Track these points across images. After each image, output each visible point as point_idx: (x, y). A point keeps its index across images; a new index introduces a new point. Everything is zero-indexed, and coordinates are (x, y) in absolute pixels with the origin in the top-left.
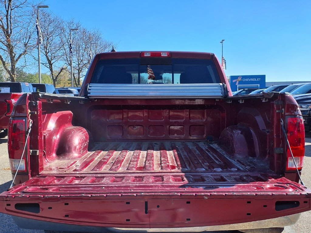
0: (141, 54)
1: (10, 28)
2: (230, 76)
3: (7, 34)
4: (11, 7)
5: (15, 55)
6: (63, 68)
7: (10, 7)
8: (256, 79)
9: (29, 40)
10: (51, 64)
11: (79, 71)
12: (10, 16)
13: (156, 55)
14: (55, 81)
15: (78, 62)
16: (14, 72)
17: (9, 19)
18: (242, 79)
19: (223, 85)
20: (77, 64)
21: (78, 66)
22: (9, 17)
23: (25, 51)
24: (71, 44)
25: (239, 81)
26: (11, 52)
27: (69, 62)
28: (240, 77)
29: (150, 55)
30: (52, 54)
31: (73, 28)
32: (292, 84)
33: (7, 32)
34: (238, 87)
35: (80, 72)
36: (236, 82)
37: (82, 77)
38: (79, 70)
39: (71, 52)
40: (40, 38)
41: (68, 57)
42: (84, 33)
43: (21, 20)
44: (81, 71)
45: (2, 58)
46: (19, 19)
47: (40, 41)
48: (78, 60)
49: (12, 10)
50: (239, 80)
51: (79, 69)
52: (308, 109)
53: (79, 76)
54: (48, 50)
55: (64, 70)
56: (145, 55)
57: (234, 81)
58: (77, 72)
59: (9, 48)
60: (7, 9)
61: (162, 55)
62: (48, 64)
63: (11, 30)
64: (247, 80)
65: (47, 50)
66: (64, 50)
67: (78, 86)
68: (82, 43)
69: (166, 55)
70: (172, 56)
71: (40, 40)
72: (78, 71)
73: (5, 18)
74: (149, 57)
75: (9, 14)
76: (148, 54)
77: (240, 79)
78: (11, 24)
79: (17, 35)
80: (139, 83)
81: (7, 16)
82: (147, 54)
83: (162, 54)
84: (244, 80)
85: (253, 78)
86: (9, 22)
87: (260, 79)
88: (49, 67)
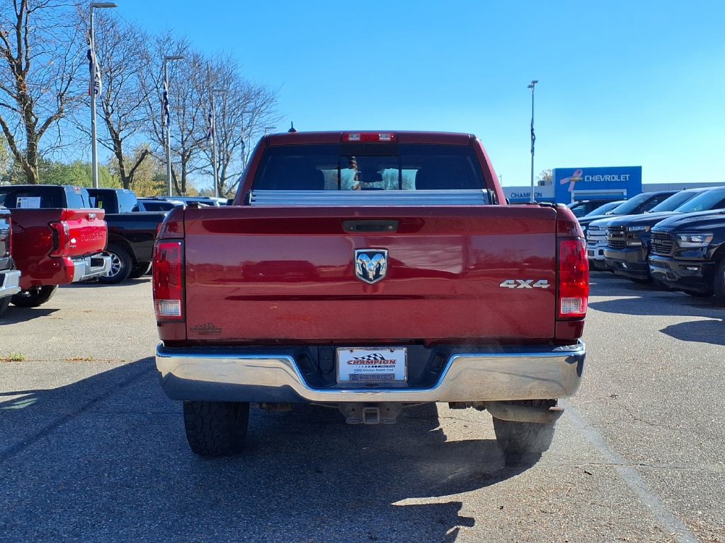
0: (343, 136)
1: (26, 56)
2: (553, 170)
3: (19, 70)
4: (28, 7)
5: (37, 120)
6: (146, 151)
7: (25, 7)
8: (619, 178)
9: (69, 83)
10: (117, 142)
11: (183, 159)
12: (26, 28)
13: (370, 139)
14: (128, 182)
15: (182, 136)
16: (33, 161)
17: (23, 35)
18: (583, 176)
19: (489, 193)
20: (181, 140)
21: (180, 145)
22: (24, 30)
23: (61, 111)
24: (165, 94)
25: (577, 182)
26: (28, 113)
27: (160, 136)
28: (579, 172)
29: (359, 139)
30: (120, 118)
31: (170, 54)
32: (685, 189)
33: (19, 66)
34: (573, 195)
35: (187, 160)
36: (569, 183)
37: (191, 172)
38: (183, 155)
39: (167, 113)
40: (95, 80)
41: (157, 124)
42: (197, 65)
43: (50, 37)
44: (188, 156)
45: (7, 126)
46: (45, 36)
47: (96, 88)
48: (182, 131)
49: (29, 12)
50: (577, 179)
51: (185, 151)
52: (703, 244)
53: (184, 169)
54: (112, 106)
55: (149, 156)
56: (350, 139)
57: (563, 181)
58: (179, 161)
59: (25, 105)
60: (19, 12)
61: (380, 139)
62: (112, 142)
63: (27, 60)
64: (596, 178)
65: (109, 108)
66: (148, 107)
67: (182, 193)
68: (190, 90)
69: (389, 139)
70: (398, 141)
71: (96, 84)
72: (181, 157)
73: (14, 31)
74: (357, 141)
75: (23, 24)
76: (355, 135)
77: (577, 177)
78: (27, 47)
79: (43, 73)
80: (339, 188)
81: (18, 28)
82: (352, 137)
83: (381, 136)
84: (588, 179)
85: (611, 175)
86: (23, 42)
87: (627, 176)
88: (113, 148)
